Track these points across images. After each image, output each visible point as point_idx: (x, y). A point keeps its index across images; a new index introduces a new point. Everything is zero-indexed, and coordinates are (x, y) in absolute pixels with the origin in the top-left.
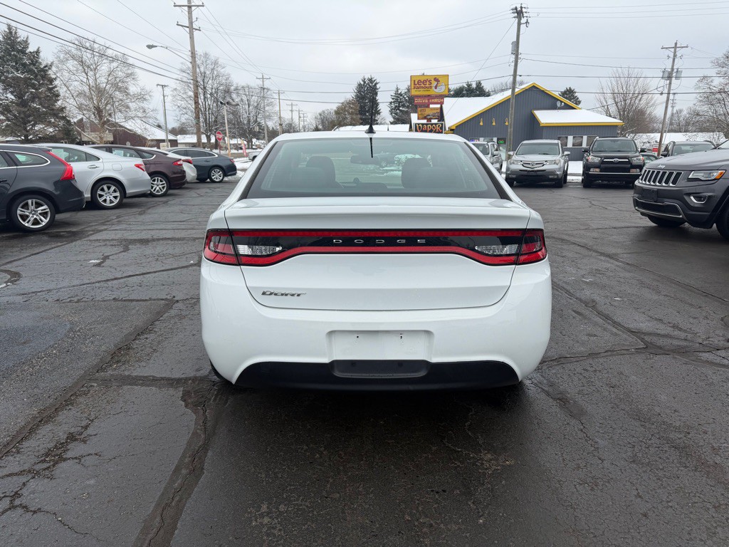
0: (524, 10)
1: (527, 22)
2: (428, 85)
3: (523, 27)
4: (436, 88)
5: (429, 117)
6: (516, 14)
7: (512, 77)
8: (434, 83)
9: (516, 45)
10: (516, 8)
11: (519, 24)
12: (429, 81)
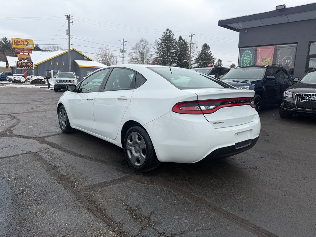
0: (71, 17)
1: (72, 22)
2: (22, 44)
3: (71, 24)
4: (27, 45)
5: (24, 59)
6: (67, 18)
7: (68, 45)
8: (26, 43)
9: (69, 31)
10: (67, 16)
11: (69, 23)
12: (23, 42)
